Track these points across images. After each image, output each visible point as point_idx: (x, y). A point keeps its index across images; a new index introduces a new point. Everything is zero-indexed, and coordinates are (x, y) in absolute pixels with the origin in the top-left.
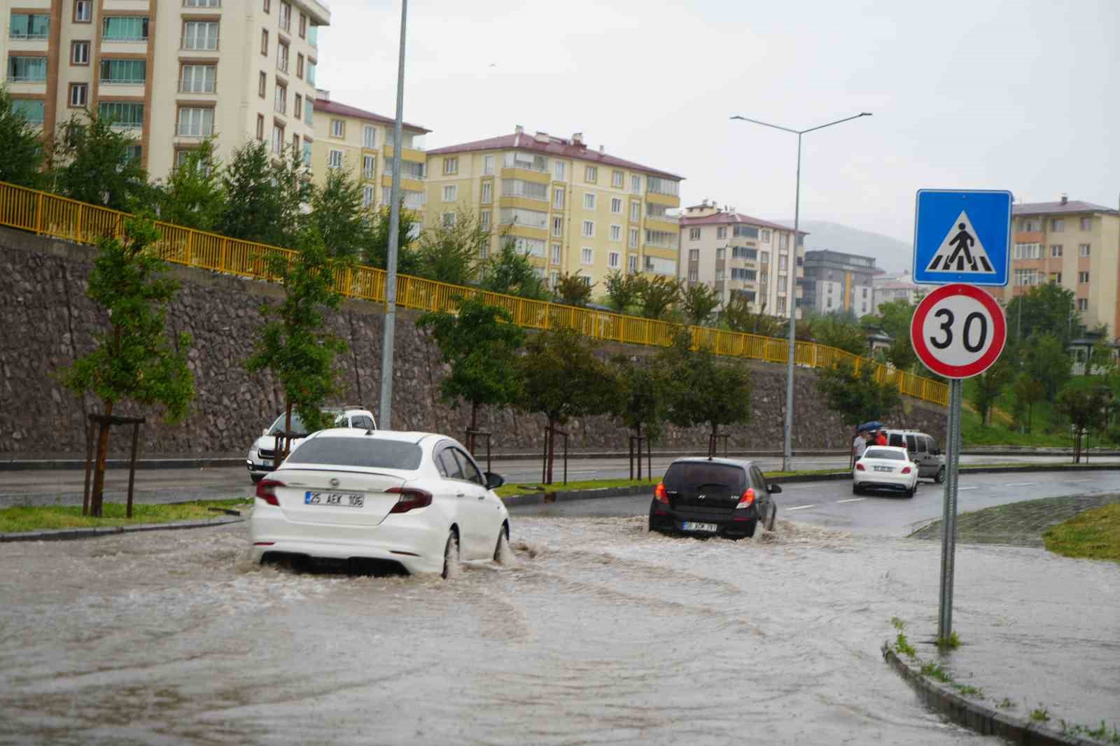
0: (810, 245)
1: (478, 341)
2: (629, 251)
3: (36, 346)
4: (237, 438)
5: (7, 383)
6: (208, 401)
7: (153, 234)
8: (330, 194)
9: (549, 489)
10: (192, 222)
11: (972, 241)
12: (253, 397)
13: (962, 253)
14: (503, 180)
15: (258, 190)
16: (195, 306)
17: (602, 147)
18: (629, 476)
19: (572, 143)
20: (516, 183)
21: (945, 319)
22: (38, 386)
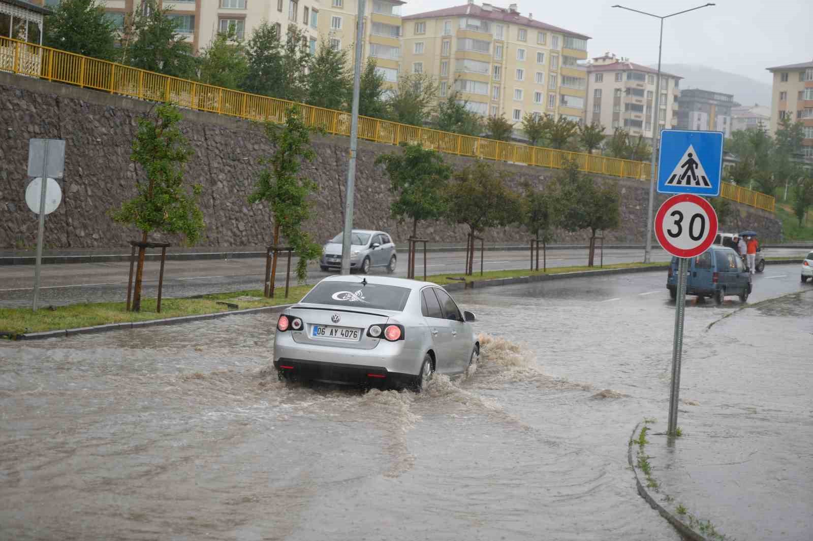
0: (683, 86)
1: (419, 175)
2: (549, 91)
3: (109, 173)
4: (253, 236)
5: (89, 199)
6: (232, 210)
7: (176, 116)
8: (322, 60)
9: (469, 279)
10: (222, 83)
11: (697, 165)
12: (264, 207)
13: (690, 173)
14: (458, 39)
15: (270, 59)
16: (223, 142)
17: (531, 14)
18: (530, 268)
19: (509, 11)
20: (467, 41)
21: (677, 217)
22: (112, 201)
